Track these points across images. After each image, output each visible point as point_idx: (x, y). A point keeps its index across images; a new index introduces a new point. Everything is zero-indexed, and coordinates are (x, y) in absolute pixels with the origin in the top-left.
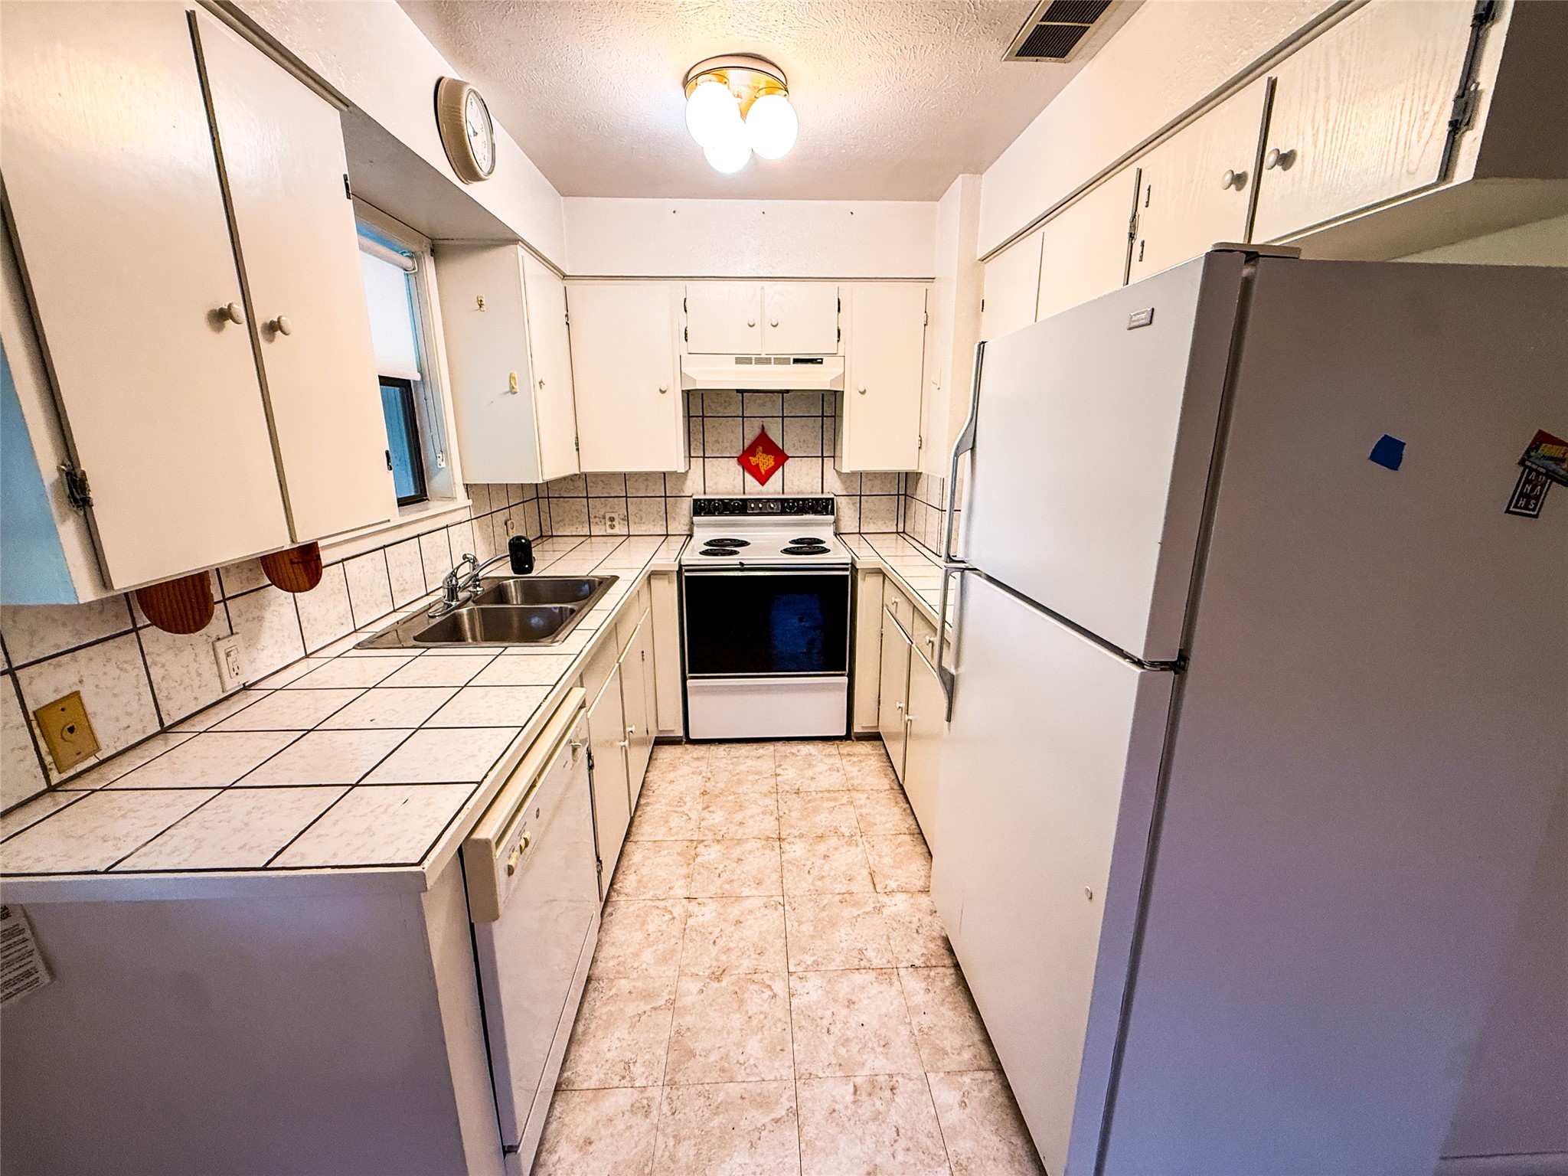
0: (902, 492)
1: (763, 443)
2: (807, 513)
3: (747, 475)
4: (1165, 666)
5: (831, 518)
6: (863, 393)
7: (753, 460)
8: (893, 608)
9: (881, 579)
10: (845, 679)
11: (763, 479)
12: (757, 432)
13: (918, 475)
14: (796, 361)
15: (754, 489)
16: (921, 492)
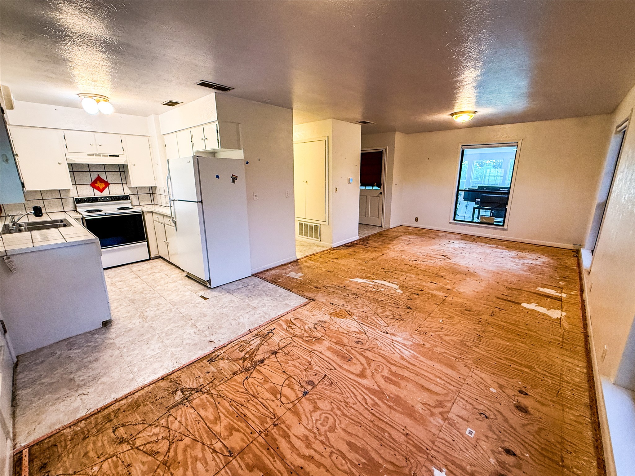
0: (151, 192)
1: (99, 179)
2: (121, 200)
3: (94, 189)
4: (200, 202)
5: (130, 201)
6: (134, 165)
7: (97, 185)
8: (157, 220)
9: (151, 214)
10: (146, 243)
11: (101, 191)
12: (96, 176)
13: (156, 187)
14: (110, 156)
15: (98, 194)
16: (158, 191)
